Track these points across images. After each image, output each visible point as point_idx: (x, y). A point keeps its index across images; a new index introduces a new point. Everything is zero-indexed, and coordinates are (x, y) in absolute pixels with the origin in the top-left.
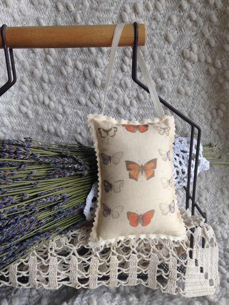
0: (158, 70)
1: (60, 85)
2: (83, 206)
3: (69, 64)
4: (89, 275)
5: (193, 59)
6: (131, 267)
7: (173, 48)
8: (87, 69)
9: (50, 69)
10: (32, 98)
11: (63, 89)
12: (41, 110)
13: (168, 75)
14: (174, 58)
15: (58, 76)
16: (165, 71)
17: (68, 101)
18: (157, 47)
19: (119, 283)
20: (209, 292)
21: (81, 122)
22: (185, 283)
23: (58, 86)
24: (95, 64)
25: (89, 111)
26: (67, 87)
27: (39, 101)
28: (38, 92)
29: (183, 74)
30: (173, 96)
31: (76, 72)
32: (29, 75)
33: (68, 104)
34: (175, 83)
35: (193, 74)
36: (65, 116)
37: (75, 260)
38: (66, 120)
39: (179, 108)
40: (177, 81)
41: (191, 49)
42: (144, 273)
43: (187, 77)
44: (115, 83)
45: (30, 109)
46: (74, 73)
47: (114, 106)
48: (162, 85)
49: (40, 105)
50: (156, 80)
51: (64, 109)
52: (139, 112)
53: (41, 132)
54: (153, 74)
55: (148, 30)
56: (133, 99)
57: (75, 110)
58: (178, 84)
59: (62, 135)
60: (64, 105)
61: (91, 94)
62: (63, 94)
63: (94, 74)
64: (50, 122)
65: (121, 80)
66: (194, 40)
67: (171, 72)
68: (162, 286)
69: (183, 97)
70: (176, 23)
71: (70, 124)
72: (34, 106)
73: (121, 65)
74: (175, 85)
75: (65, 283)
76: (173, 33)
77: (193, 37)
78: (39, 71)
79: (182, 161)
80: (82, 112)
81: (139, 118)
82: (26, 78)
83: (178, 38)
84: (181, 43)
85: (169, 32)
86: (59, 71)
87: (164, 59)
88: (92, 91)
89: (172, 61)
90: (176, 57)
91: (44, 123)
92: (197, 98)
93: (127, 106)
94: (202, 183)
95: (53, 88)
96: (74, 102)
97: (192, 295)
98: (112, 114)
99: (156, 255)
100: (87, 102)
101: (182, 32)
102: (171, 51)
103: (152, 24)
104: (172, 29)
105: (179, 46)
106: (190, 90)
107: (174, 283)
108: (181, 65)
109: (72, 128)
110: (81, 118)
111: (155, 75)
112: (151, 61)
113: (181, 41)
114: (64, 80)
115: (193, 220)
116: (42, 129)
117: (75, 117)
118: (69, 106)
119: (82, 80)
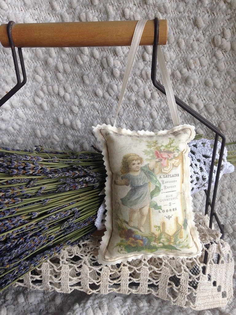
0: (185, 59)
1: (76, 75)
2: (94, 218)
3: (86, 53)
4: (100, 283)
5: (225, 47)
6: (142, 277)
7: (202, 34)
8: (105, 58)
9: (65, 57)
10: (46, 89)
11: (79, 80)
12: (56, 102)
13: (196, 65)
14: (203, 46)
15: (74, 65)
16: (191, 61)
17: (84, 92)
18: (184, 33)
19: (129, 291)
20: (221, 304)
21: (98, 115)
22: (196, 297)
23: (74, 76)
24: (113, 53)
25: (106, 104)
26: (83, 77)
27: (54, 92)
28: (53, 82)
29: (213, 64)
30: (199, 88)
31: (93, 61)
32: (42, 64)
33: (85, 96)
34: (203, 74)
35: (224, 63)
36: (82, 108)
37: (87, 269)
38: (82, 112)
39: (206, 102)
40: (205, 71)
41: (224, 35)
42: (155, 284)
43: (216, 67)
44: (135, 74)
45: (45, 101)
46: (91, 62)
47: (134, 98)
48: (188, 77)
49: (55, 96)
50: (181, 70)
51: (80, 102)
52: (160, 106)
53: (57, 125)
54: (178, 64)
55: (175, 13)
56: (154, 92)
57: (92, 103)
58: (206, 74)
59: (78, 128)
60: (80, 97)
61: (108, 85)
62: (79, 85)
63: (113, 64)
64: (66, 115)
65: (142, 71)
66: (228, 24)
67: (199, 62)
68: (172, 299)
69: (211, 90)
70: (207, 5)
71: (86, 117)
72: (49, 97)
73: (142, 53)
74: (203, 76)
75: (77, 288)
76: (203, 16)
77: (227, 21)
78: (54, 59)
79: (203, 167)
80: (99, 105)
81: (161, 112)
82: (40, 67)
83: (209, 22)
84: (213, 29)
85: (199, 15)
86: (75, 60)
87: (192, 47)
88: (110, 82)
89: (201, 49)
90: (205, 44)
91: (59, 115)
92: (226, 91)
93: (148, 99)
94: (226, 181)
95: (68, 78)
96: (91, 94)
97: (203, 308)
98: (131, 108)
99: (168, 269)
100: (105, 94)
101: (214, 15)
102: (200, 37)
103: (180, 6)
104: (203, 12)
105: (210, 32)
106: (219, 83)
107: (185, 297)
108: (211, 53)
109: (89, 121)
110: (98, 111)
111: (180, 65)
112: (177, 49)
113: (212, 26)
114: (80, 70)
115: (209, 234)
116: (58, 121)
117: (91, 110)
118: (85, 98)
119: (99, 70)
